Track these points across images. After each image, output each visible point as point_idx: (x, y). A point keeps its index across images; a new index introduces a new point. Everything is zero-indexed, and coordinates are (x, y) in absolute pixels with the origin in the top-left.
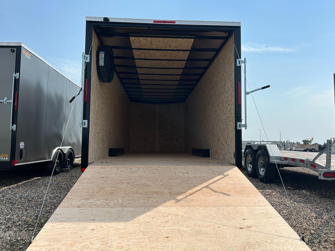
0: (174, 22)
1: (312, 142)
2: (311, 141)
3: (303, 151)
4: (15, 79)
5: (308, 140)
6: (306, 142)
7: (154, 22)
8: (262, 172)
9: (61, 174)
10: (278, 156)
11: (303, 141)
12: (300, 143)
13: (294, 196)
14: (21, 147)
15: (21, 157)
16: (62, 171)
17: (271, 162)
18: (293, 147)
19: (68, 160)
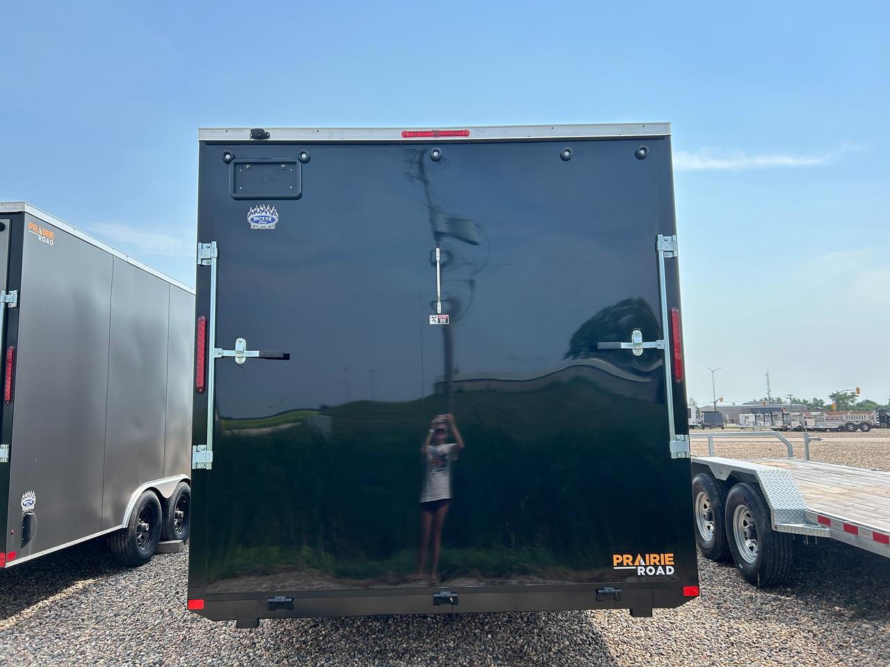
0: (466, 133)
1: (856, 398)
2: (853, 396)
3: (836, 430)
4: (7, 310)
5: (846, 394)
6: (841, 401)
7: (405, 135)
8: (748, 551)
9: (155, 559)
10: (798, 508)
11: (833, 396)
12: (824, 400)
13: (861, 650)
14: (25, 509)
15: (25, 538)
16: (158, 551)
17: (776, 528)
18: (808, 420)
19: (176, 514)
